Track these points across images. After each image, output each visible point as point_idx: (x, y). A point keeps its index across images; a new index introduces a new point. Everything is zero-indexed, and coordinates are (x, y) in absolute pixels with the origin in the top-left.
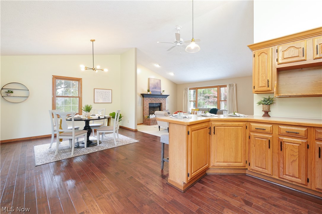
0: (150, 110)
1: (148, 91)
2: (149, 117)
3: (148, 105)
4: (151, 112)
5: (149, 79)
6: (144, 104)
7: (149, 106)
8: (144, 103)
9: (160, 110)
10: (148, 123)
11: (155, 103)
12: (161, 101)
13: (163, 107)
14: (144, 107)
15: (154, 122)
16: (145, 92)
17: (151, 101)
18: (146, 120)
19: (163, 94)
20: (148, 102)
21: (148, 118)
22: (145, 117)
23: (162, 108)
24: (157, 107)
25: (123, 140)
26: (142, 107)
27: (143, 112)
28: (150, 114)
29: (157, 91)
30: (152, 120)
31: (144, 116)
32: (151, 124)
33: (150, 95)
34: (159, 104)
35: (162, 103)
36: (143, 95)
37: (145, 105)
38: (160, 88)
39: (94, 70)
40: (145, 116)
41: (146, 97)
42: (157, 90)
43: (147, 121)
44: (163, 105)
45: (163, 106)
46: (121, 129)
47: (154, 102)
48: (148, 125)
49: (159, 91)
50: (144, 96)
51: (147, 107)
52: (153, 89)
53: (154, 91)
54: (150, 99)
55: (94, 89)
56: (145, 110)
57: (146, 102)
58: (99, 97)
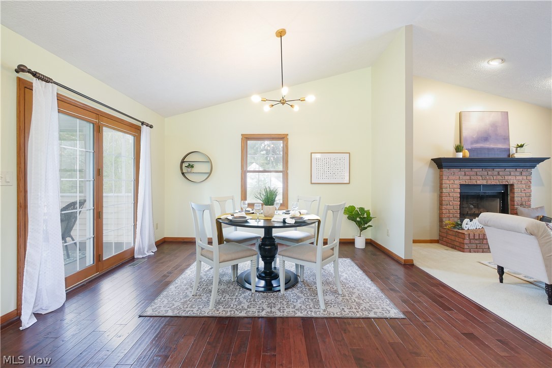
0: (465, 205)
1: (458, 149)
2: (459, 225)
3: (459, 190)
4: (467, 209)
5: (463, 114)
6: (441, 188)
7: (460, 193)
8: (441, 184)
9: (504, 210)
10: (458, 244)
11: (484, 185)
12: (512, 177)
13: (516, 199)
14: (444, 195)
15: (480, 243)
16: (449, 152)
17: (468, 177)
18: (451, 233)
19: (517, 156)
20: (458, 182)
21: (455, 227)
22: (446, 225)
23: (513, 200)
24: (493, 197)
25: (351, 293)
26: (435, 196)
27: (440, 209)
28: (463, 216)
29: (493, 149)
30: (472, 237)
31: (441, 221)
32: (466, 247)
33: (464, 160)
34: (501, 188)
35: (512, 185)
36: (440, 163)
37: (444, 190)
38: (506, 139)
39: (283, 104)
40: (446, 221)
41: (449, 167)
42: (492, 146)
43: (453, 238)
44: (516, 190)
45: (518, 195)
46: (370, 248)
47: (479, 182)
48: (454, 247)
49: (500, 146)
50: (444, 164)
51: (455, 195)
52: (477, 141)
53: (481, 149)
54: (463, 173)
55: (311, 153)
56: (447, 205)
57: (449, 180)
58: (321, 171)
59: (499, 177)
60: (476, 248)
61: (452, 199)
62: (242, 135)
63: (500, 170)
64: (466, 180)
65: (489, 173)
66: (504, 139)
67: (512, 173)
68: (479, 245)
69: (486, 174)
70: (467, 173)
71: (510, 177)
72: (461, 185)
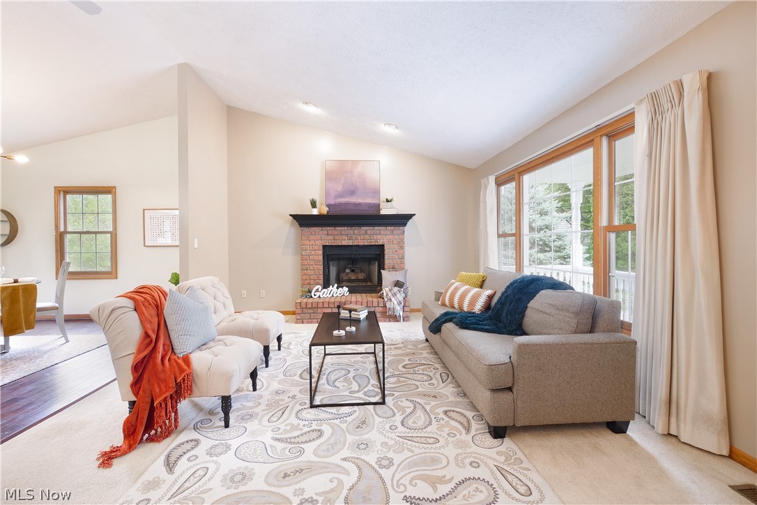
3: (321, 253)
5: (327, 163)
7: (323, 255)
11: (355, 246)
13: (388, 262)
14: (303, 258)
17: (332, 237)
20: (319, 243)
23: (385, 264)
24: (369, 259)
29: (361, 204)
31: (302, 288)
35: (383, 245)
37: (303, 253)
38: (376, 192)
42: (360, 201)
44: (386, 252)
45: (389, 257)
49: (369, 203)
51: (316, 258)
52: (341, 196)
53: (347, 204)
54: (325, 232)
55: (144, 210)
56: (307, 270)
57: (310, 241)
58: (157, 231)
59: (367, 237)
60: (310, 318)
61: (312, 263)
62: (55, 187)
63: (367, 228)
64: (329, 241)
65: (356, 232)
66: (374, 192)
67: (382, 232)
68: (312, 315)
69: (352, 233)
70: (330, 232)
71: (379, 236)
72: (324, 246)
